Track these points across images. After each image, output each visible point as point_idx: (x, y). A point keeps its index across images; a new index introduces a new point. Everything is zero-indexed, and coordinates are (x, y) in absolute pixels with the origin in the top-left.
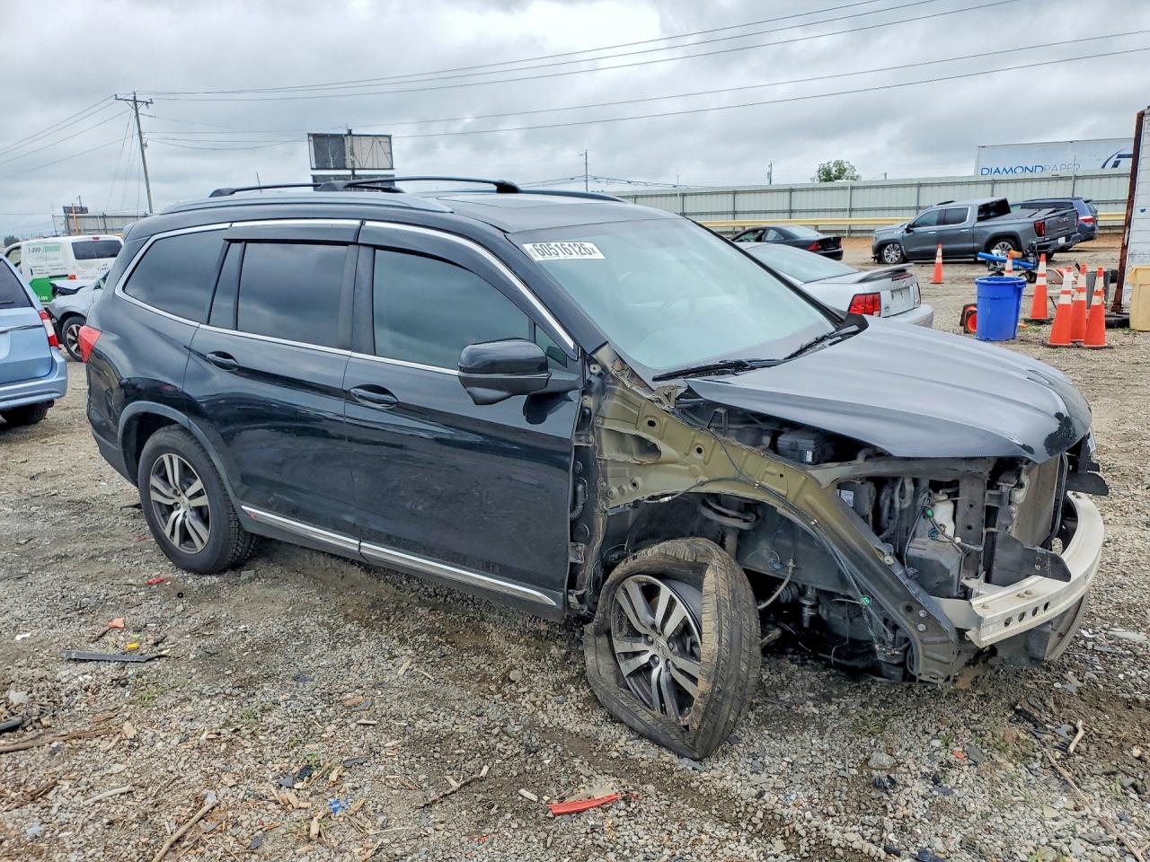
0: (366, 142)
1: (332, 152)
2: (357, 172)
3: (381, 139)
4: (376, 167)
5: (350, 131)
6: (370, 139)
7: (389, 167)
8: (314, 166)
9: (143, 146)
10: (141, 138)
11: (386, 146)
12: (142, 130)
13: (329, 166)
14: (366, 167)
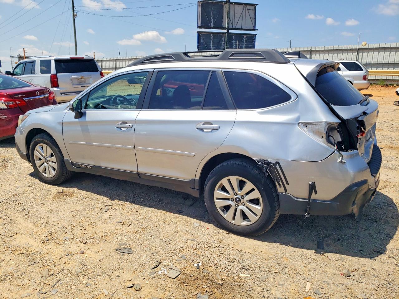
0: (239, 8)
1: (213, 14)
2: (230, 31)
3: (248, 7)
4: (243, 28)
6: (241, 7)
7: (253, 28)
8: (200, 25)
9: (74, 16)
10: (74, 12)
11: (252, 13)
12: (74, 6)
13: (211, 25)
14: (236, 28)
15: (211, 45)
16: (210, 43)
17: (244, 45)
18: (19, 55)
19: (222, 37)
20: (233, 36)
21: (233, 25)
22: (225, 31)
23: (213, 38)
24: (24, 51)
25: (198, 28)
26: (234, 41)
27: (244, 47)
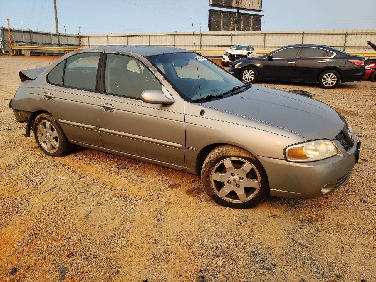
4: (251, 8)
7: (259, 9)
8: (211, 3)
13: (221, 4)
14: (245, 8)
15: (221, 24)
16: (221, 22)
17: (251, 26)
18: (2, 26)
19: (231, 16)
20: (241, 16)
21: (242, 6)
22: (234, 11)
23: (223, 17)
24: (8, 22)
25: (209, 6)
26: (242, 22)
27: (251, 28)
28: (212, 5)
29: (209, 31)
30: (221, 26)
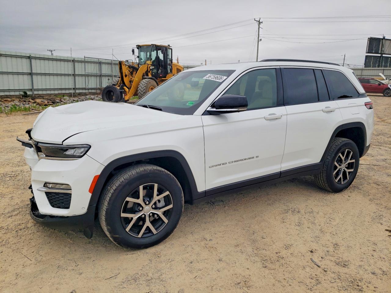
1: (375, 46)
2: (384, 55)
4: (389, 53)
5: (385, 37)
6: (389, 42)
9: (259, 40)
13: (373, 52)
14: (386, 53)
17: (388, 63)
19: (378, 59)
20: (384, 58)
21: (384, 52)
22: (380, 55)
23: (373, 59)
25: (366, 53)
26: (384, 61)
27: (388, 65)
28: (368, 53)
29: (365, 67)
30: (372, 64)
